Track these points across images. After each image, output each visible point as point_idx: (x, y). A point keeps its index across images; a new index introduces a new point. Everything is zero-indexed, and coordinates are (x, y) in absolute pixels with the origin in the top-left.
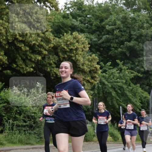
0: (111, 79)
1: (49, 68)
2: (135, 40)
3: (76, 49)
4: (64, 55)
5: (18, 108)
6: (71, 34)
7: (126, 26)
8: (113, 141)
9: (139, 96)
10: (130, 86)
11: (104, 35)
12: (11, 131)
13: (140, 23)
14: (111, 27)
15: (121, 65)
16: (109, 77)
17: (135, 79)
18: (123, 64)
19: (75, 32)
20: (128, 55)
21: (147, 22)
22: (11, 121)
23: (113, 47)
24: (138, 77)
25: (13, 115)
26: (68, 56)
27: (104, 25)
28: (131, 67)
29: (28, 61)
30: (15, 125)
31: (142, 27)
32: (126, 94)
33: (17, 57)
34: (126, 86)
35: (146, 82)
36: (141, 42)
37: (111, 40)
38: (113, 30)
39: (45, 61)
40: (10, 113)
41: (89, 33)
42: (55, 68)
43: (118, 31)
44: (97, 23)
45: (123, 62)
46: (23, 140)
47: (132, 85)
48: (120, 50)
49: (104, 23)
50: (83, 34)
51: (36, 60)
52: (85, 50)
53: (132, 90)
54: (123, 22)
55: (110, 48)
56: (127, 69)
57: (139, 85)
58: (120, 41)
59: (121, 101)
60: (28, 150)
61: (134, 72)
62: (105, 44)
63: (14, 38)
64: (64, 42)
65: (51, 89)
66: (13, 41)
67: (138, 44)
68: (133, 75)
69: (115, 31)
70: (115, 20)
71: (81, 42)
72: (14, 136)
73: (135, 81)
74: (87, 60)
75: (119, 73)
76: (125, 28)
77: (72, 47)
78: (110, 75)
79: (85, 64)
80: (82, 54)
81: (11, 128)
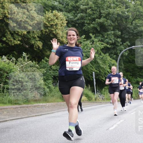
0: (85, 50)
1: (33, 41)
2: (104, 17)
3: (56, 25)
4: (46, 30)
5: (8, 74)
6: (52, 12)
7: (97, 6)
8: (87, 101)
9: (108, 63)
10: (101, 55)
11: (79, 13)
12: (2, 93)
13: (108, 3)
14: (85, 7)
15: (93, 38)
16: (83, 48)
17: (105, 49)
18: (95, 37)
19: (55, 11)
20: (99, 29)
21: (114, 3)
22: (2, 85)
23: (87, 23)
24: (107, 47)
25: (4, 80)
26: (49, 30)
27: (79, 5)
28: (102, 40)
29: (15, 35)
30: (6, 88)
31: (110, 7)
32: (97, 61)
33: (6, 31)
34: (98, 55)
35: (113, 52)
36: (109, 19)
37: (84, 17)
38: (86, 9)
39: (30, 35)
40: (1, 78)
41: (66, 11)
42: (38, 42)
43: (91, 10)
44: (73, 4)
45: (94, 35)
46: (12, 101)
47: (102, 54)
48: (92, 25)
49: (78, 4)
50: (61, 13)
51: (22, 34)
52: (63, 25)
53: (102, 58)
54: (94, 3)
55: (84, 24)
56: (98, 41)
57: (108, 54)
58: (92, 18)
59: (94, 67)
60: (16, 109)
61: (104, 44)
62: (80, 20)
63: (4, 15)
64: (46, 19)
65: (36, 58)
66: (3, 18)
67: (107, 21)
68: (103, 46)
69: (88, 10)
70: (87, 1)
71: (60, 19)
72: (5, 97)
73: (105, 51)
74: (65, 34)
75: (92, 44)
76: (96, 8)
77: (53, 23)
78: (85, 46)
79: (64, 37)
80: (61, 29)
81: (2, 90)
